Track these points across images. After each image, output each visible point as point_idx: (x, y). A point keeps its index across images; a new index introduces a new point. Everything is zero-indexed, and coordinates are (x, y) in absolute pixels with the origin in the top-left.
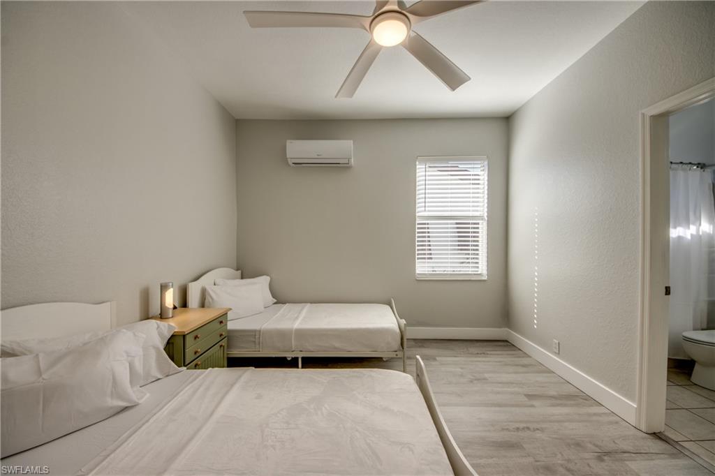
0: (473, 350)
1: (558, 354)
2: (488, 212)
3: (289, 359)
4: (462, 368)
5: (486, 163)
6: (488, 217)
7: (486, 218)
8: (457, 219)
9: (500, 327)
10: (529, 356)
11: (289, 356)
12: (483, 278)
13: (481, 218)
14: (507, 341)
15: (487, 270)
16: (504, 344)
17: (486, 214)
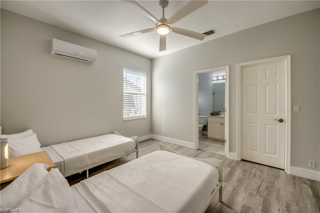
0: (146, 144)
1: (172, 137)
2: (147, 92)
3: (81, 173)
4: (149, 150)
5: (146, 74)
6: (146, 94)
7: (146, 95)
8: (136, 95)
9: (150, 134)
10: (161, 141)
11: (80, 171)
12: (145, 117)
13: (144, 94)
14: (152, 139)
15: (147, 114)
16: (151, 140)
17: (146, 93)
